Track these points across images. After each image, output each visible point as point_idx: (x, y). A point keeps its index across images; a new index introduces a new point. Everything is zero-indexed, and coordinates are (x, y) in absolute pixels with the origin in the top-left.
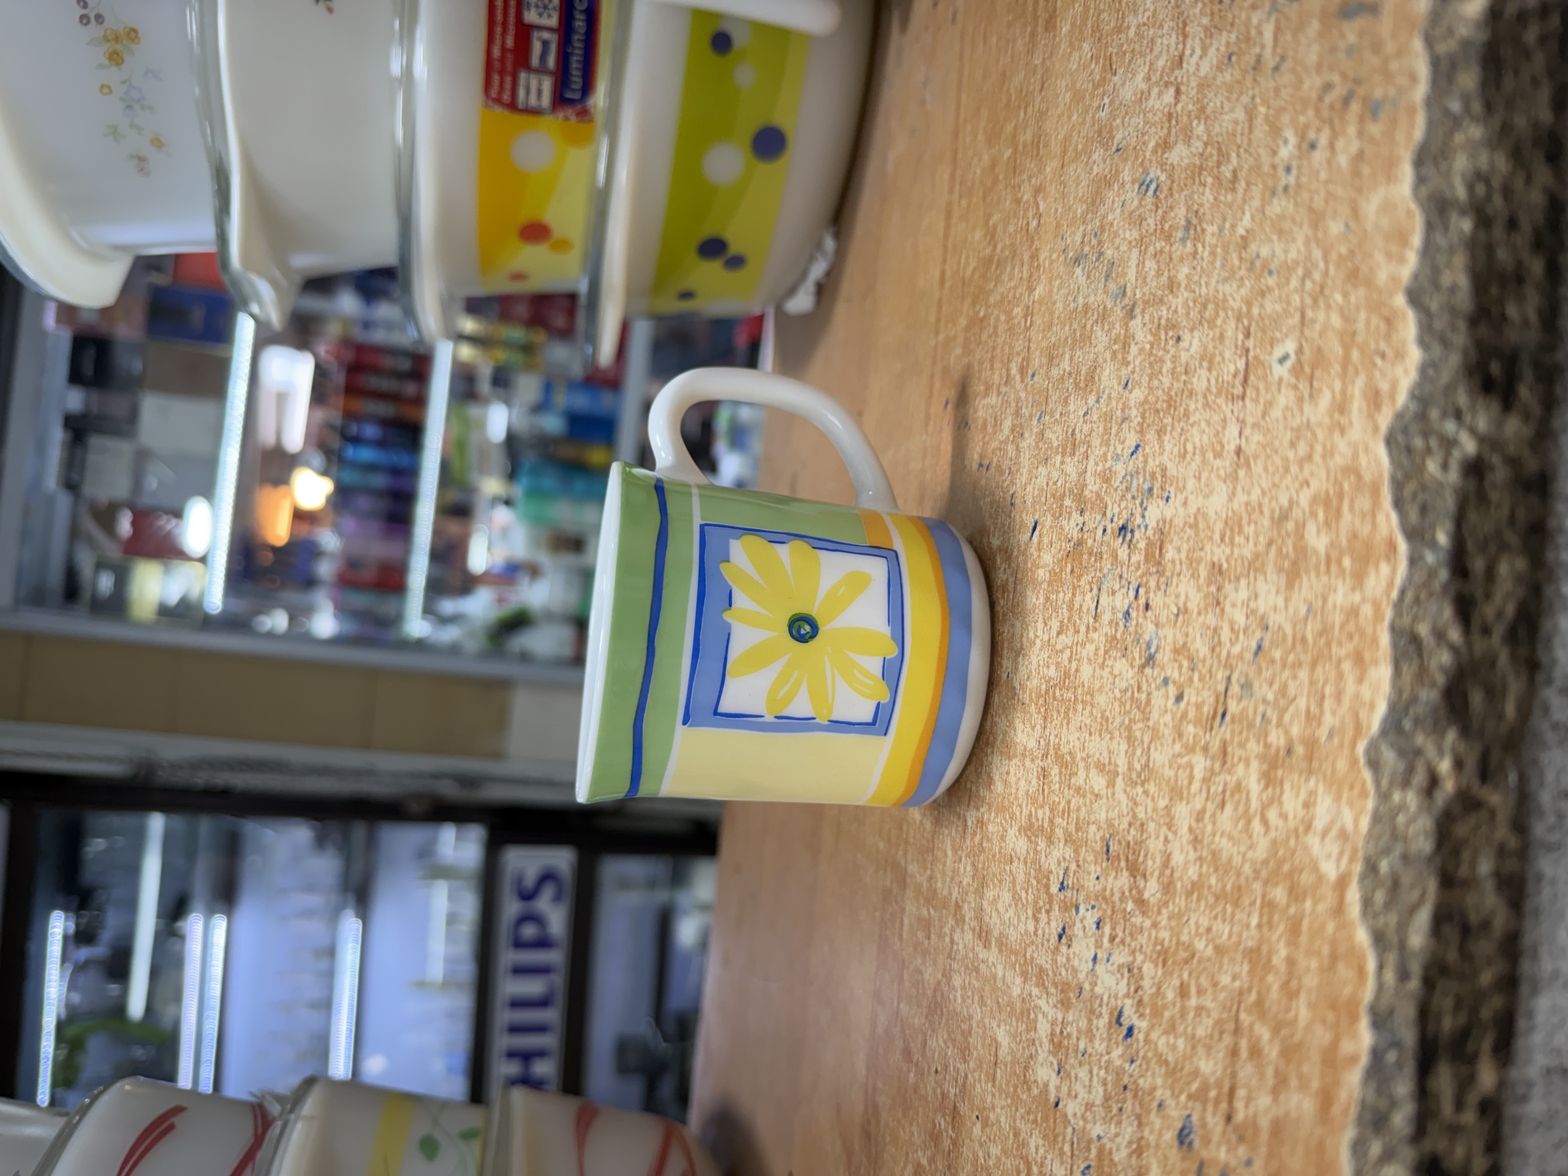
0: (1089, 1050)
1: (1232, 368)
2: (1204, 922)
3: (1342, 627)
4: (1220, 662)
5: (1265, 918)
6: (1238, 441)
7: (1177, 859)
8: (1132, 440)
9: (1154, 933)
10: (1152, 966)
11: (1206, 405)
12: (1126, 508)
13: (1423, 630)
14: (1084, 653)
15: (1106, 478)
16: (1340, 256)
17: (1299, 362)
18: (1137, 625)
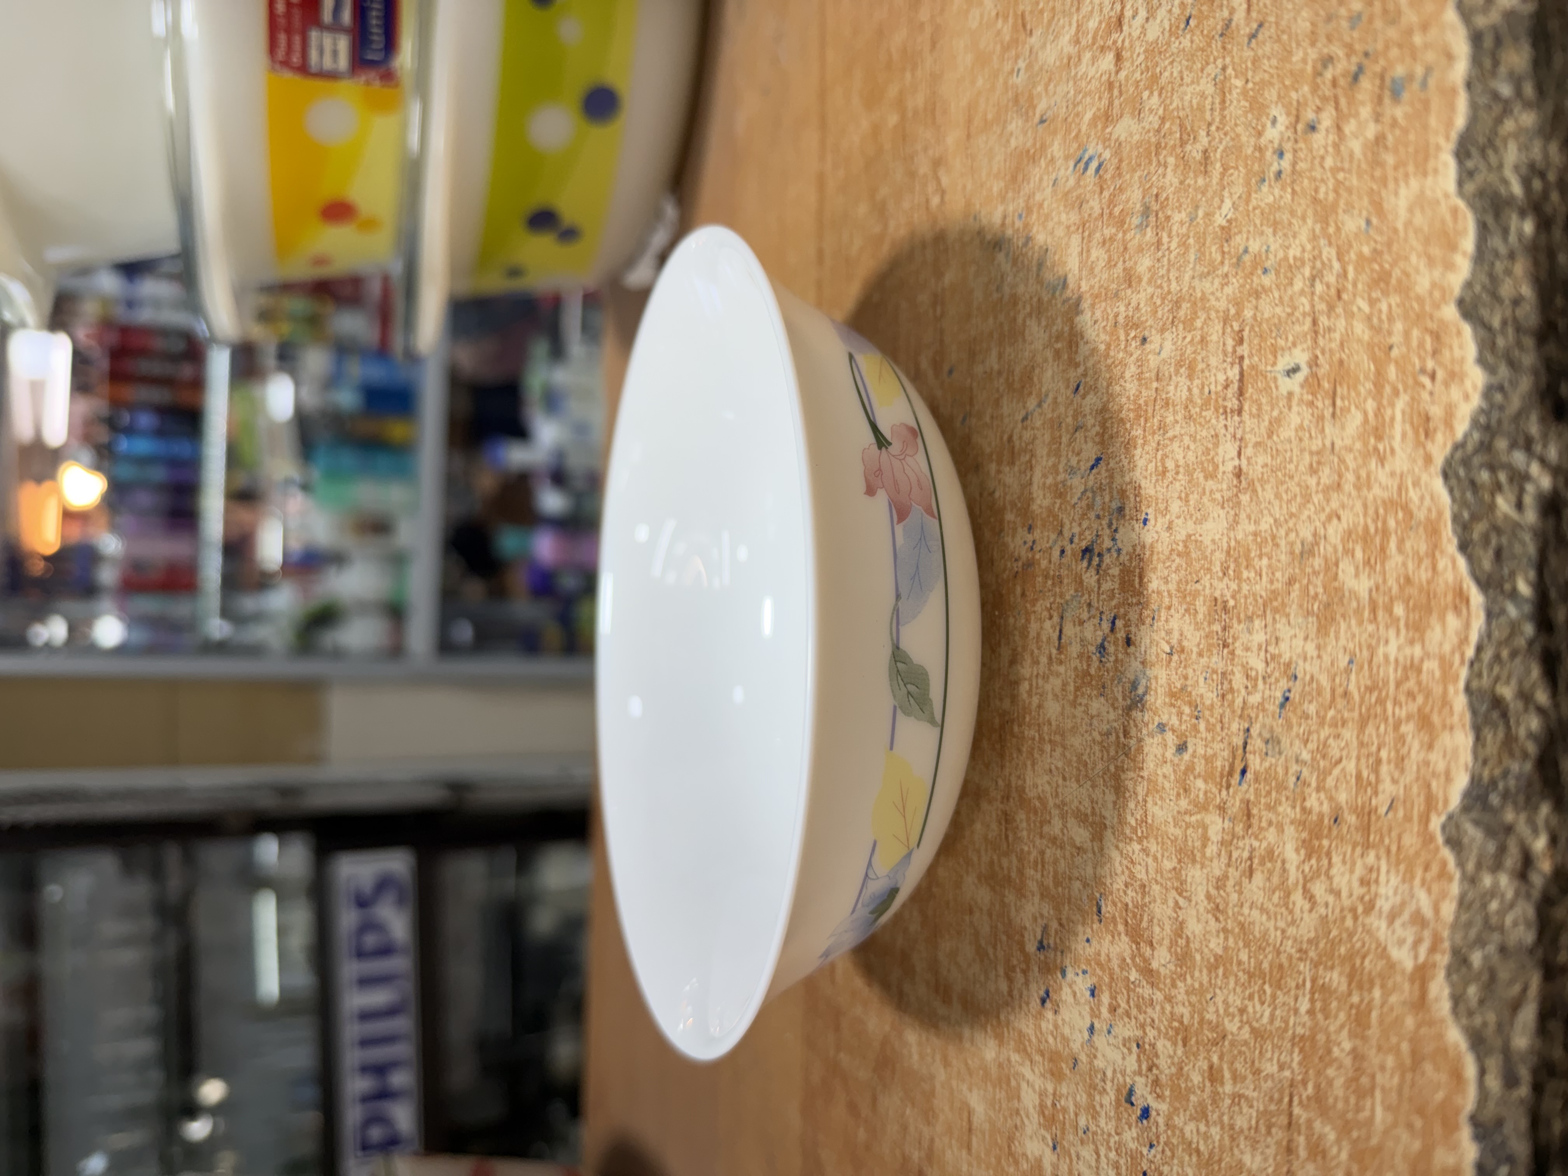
0: (1093, 1128)
1: (1221, 378)
2: (1236, 1001)
3: (1398, 684)
4: (1234, 712)
5: (1318, 1005)
6: (1236, 462)
7: (1194, 927)
8: (1090, 452)
9: (1168, 1008)
10: (1168, 1044)
11: (1189, 417)
12: (1088, 528)
13: (1507, 692)
14: (1048, 687)
15: (1060, 492)
16: (1360, 255)
17: (1314, 375)
18: (1116, 661)
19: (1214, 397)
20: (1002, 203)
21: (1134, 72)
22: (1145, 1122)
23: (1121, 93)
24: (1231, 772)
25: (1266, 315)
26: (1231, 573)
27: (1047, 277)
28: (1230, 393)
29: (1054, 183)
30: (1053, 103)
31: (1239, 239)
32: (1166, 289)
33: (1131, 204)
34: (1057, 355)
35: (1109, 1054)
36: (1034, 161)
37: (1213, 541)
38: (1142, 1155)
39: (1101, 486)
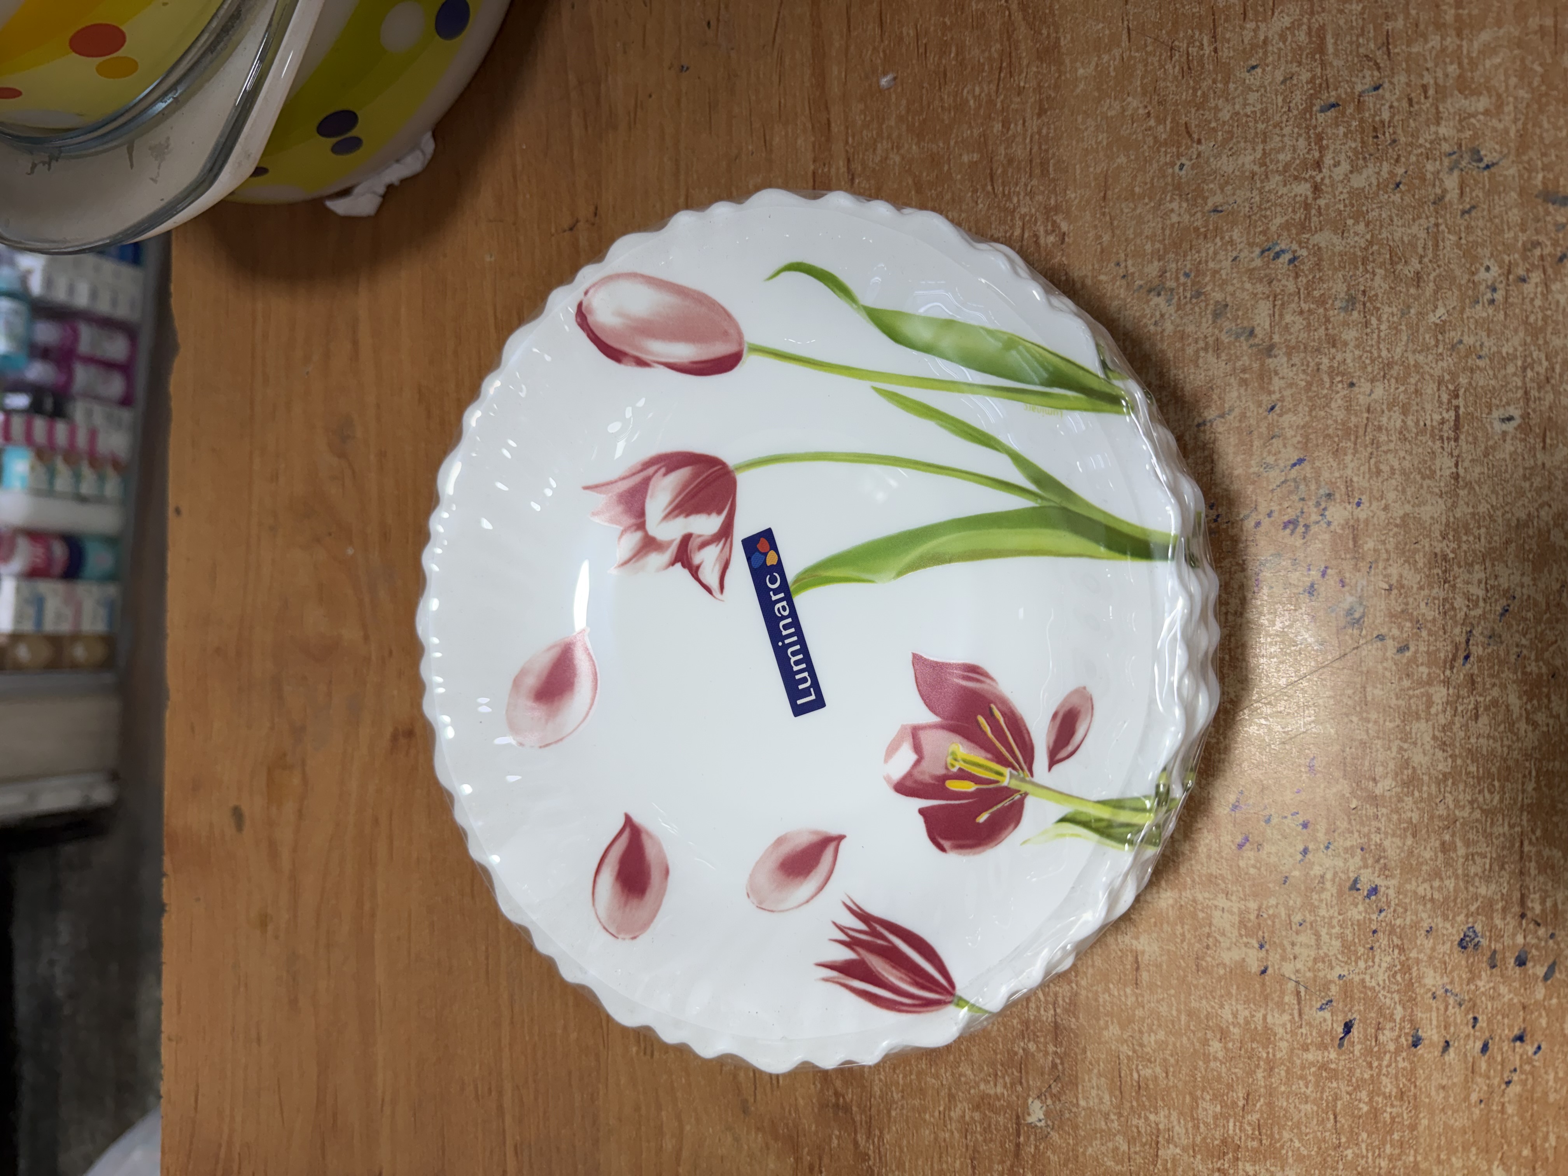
0: (1311, 919)
1: (1437, 417)
4: (1456, 622)
8: (1290, 454)
10: (1397, 840)
11: (1404, 439)
12: (1290, 507)
17: (1526, 424)
19: (1429, 428)
20: (1159, 260)
21: (1335, 204)
22: (1373, 898)
23: (1320, 214)
24: (1454, 659)
25: (1481, 383)
26: (1451, 537)
27: (1227, 325)
28: (1446, 427)
29: (1235, 259)
30: (1231, 201)
31: (1453, 334)
32: (1376, 354)
33: (1334, 291)
34: (1244, 382)
35: (1328, 863)
36: (1205, 237)
37: (1432, 518)
38: (1371, 920)
39: (1305, 478)
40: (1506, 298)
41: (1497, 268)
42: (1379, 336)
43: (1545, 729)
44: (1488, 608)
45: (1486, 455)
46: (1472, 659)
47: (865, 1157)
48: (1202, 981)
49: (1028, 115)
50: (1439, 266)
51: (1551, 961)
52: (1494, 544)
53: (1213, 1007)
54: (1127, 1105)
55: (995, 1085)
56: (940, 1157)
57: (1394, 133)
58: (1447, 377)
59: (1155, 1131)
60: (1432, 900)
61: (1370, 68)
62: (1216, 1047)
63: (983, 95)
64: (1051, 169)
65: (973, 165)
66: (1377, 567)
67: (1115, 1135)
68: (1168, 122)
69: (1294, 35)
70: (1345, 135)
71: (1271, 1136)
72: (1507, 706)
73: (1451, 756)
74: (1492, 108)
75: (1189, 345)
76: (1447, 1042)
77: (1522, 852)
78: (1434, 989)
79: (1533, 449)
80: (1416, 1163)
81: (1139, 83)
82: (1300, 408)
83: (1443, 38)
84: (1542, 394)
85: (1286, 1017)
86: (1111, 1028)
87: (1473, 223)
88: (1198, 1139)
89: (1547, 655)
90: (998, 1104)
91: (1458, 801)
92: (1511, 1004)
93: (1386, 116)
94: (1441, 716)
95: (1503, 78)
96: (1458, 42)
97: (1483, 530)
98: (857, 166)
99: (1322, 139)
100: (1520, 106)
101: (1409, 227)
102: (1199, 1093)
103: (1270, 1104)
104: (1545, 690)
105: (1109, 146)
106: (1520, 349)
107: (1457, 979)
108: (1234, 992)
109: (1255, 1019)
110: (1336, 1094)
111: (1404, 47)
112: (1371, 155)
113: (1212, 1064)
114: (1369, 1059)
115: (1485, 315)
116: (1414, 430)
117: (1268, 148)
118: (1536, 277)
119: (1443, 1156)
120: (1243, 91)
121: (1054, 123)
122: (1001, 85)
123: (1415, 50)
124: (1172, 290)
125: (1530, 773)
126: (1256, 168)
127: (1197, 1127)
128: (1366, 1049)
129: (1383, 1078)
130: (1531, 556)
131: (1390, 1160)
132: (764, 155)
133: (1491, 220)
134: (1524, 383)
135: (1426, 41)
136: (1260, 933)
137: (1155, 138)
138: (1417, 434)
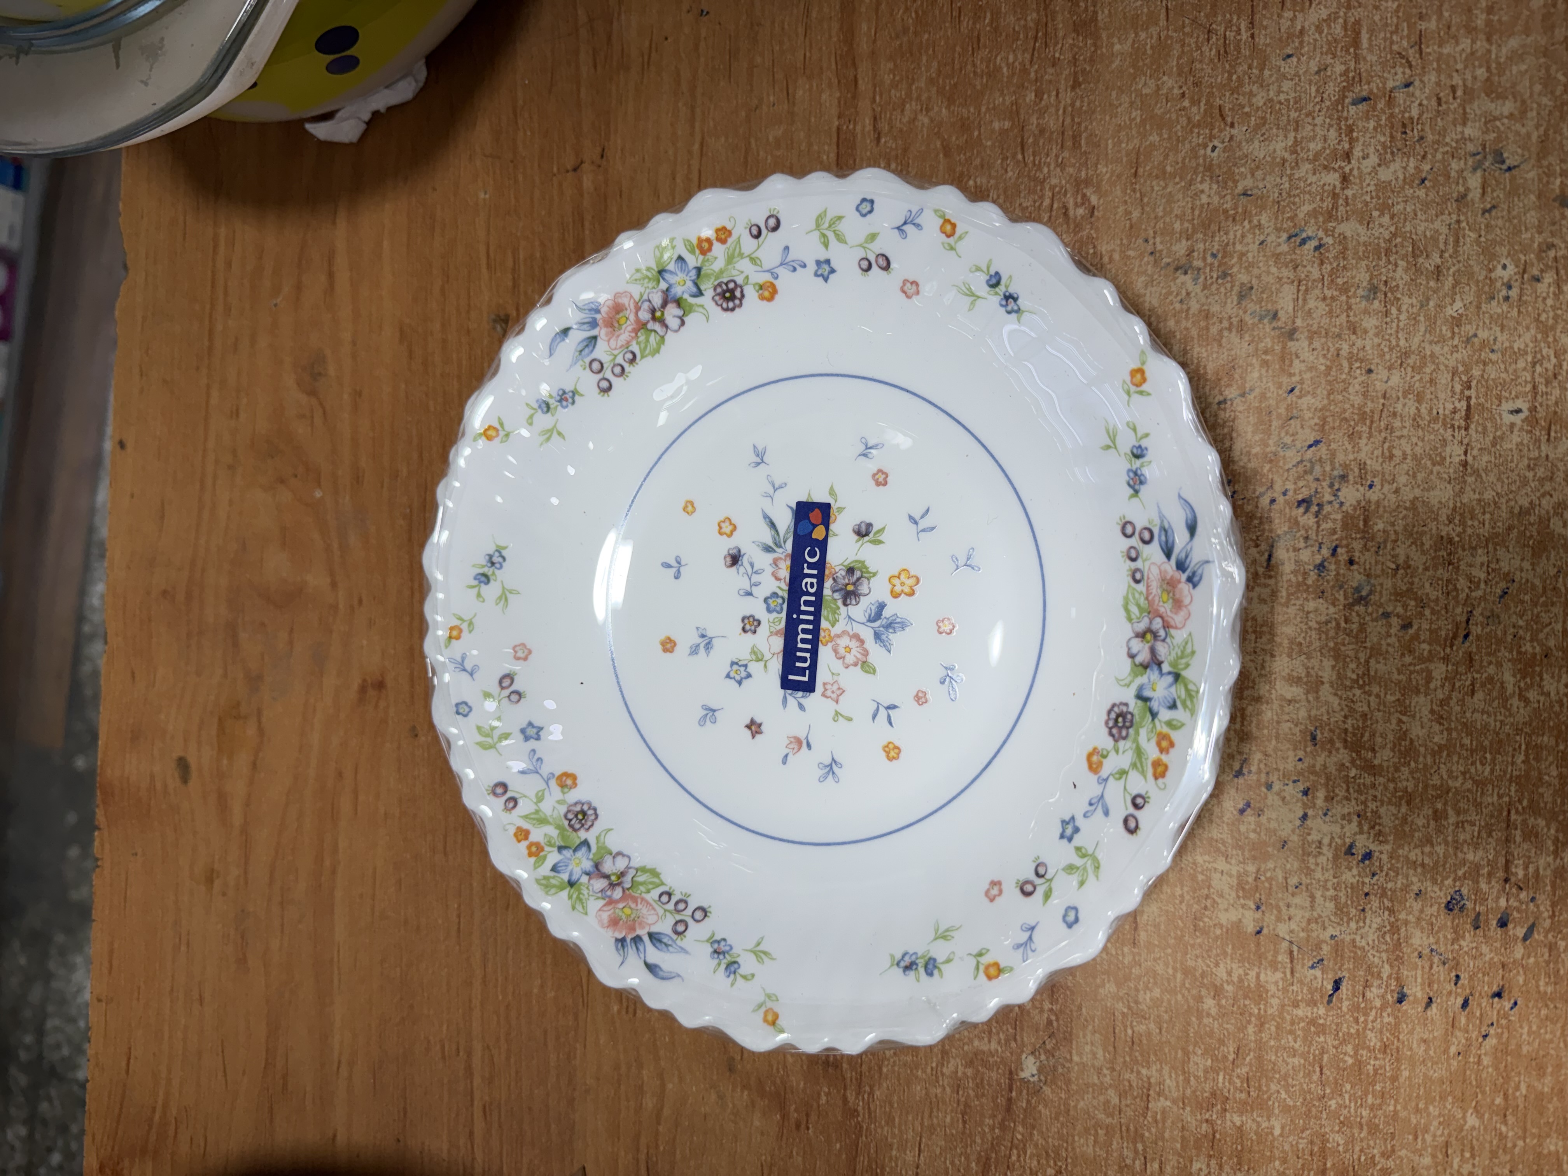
0: (1307, 882)
1: (1449, 406)
2: (1459, 768)
4: (1457, 602)
5: (1532, 756)
8: (1307, 435)
9: (1391, 785)
10: (1392, 808)
11: (1417, 426)
12: (1305, 486)
15: (1269, 459)
17: (1533, 416)
18: (1337, 575)
19: (1442, 417)
20: (1188, 239)
21: (1362, 194)
22: (1367, 862)
23: (1347, 204)
24: (1455, 637)
25: (1492, 376)
26: (1457, 521)
27: (1252, 307)
28: (1457, 416)
29: (1261, 243)
30: (1261, 185)
31: (1468, 327)
32: (1394, 343)
33: (1357, 280)
34: (1265, 364)
35: (1326, 828)
36: (1234, 220)
37: (1440, 502)
38: (1363, 883)
39: (1320, 460)
40: (1521, 296)
41: (1513, 267)
42: (1398, 326)
43: (1536, 705)
44: (1489, 590)
45: (1494, 444)
46: (1471, 637)
47: (854, 1113)
48: (1199, 941)
49: (1062, 87)
50: (1459, 262)
51: (1530, 923)
52: (1497, 529)
53: (1208, 966)
54: (1120, 1060)
55: (990, 1042)
56: (932, 1111)
57: (1422, 130)
58: (1461, 369)
59: (1146, 1085)
60: (1423, 865)
61: (1402, 65)
62: (1209, 1003)
63: (1017, 63)
64: (1083, 142)
65: (1003, 132)
66: (1385, 547)
67: (1107, 1089)
68: (1202, 104)
69: (1329, 27)
70: (1375, 129)
71: (1259, 1088)
72: (1502, 683)
73: (1447, 729)
74: (1516, 113)
75: (1214, 324)
76: (1430, 999)
77: (1509, 820)
78: (1420, 949)
79: (1538, 441)
80: (1396, 1112)
81: (1175, 63)
82: (1318, 391)
83: (1473, 42)
84: (1549, 390)
85: (1279, 975)
86: (1107, 985)
87: (1493, 223)
88: (1188, 1092)
89: (1541, 636)
90: (991, 1060)
91: (1452, 772)
92: (1491, 963)
93: (1415, 113)
94: (1439, 691)
95: (1528, 84)
96: (1488, 47)
97: (1488, 516)
98: (884, 126)
99: (1352, 131)
100: (1542, 113)
101: (1432, 222)
102: (1191, 1048)
103: (1259, 1058)
104: (1538, 669)
105: (1143, 122)
106: (1531, 345)
107: (1442, 939)
108: (1229, 951)
109: (1249, 977)
110: (1323, 1047)
111: (1436, 47)
112: (1399, 150)
113: (1206, 1021)
114: (1356, 1015)
115: (1499, 311)
116: (1427, 418)
117: (1299, 137)
118: (1549, 278)
119: (1421, 1105)
120: (1277, 79)
121: (1088, 96)
122: (1036, 55)
123: (1446, 50)
124: (1199, 269)
125: (1520, 747)
126: (1287, 155)
127: (1187, 1081)
128: (1353, 1005)
129: (1369, 1032)
130: (1531, 542)
131: (1371, 1110)
132: (786, 107)
133: (1510, 220)
134: (1533, 378)
135: (1457, 43)
136: (1258, 895)
137: (1189, 119)
138: (1430, 422)
